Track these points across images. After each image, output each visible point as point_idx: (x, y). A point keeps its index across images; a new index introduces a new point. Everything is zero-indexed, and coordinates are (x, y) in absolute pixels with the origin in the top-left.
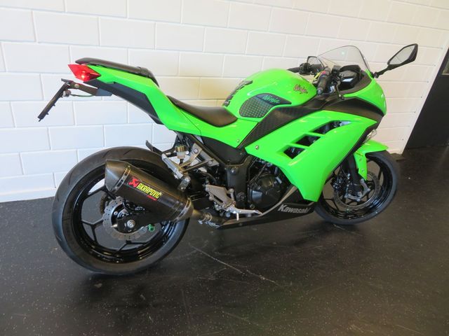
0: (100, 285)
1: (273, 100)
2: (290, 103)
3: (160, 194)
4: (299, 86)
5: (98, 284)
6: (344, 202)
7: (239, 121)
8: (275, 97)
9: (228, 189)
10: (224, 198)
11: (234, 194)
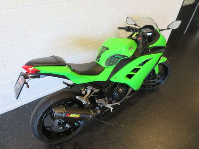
0: (59, 147)
1: (120, 57)
2: (127, 57)
3: (80, 115)
4: (130, 47)
5: (57, 147)
6: (149, 83)
7: (105, 69)
8: (120, 55)
9: (105, 98)
10: (104, 103)
11: (108, 99)
